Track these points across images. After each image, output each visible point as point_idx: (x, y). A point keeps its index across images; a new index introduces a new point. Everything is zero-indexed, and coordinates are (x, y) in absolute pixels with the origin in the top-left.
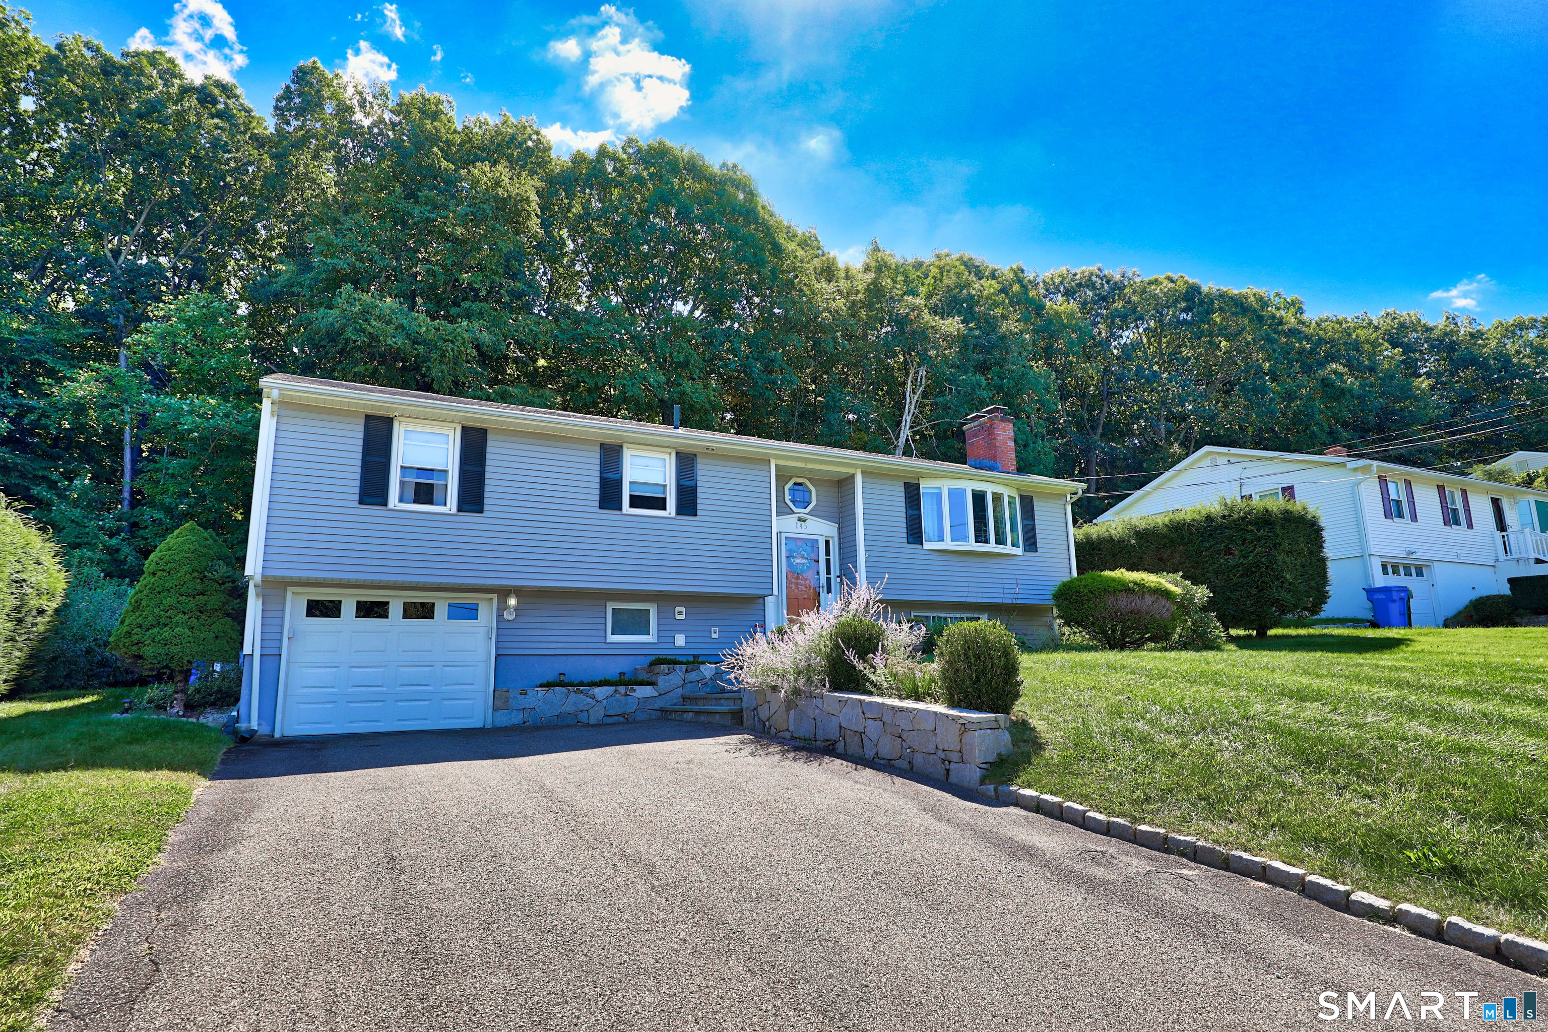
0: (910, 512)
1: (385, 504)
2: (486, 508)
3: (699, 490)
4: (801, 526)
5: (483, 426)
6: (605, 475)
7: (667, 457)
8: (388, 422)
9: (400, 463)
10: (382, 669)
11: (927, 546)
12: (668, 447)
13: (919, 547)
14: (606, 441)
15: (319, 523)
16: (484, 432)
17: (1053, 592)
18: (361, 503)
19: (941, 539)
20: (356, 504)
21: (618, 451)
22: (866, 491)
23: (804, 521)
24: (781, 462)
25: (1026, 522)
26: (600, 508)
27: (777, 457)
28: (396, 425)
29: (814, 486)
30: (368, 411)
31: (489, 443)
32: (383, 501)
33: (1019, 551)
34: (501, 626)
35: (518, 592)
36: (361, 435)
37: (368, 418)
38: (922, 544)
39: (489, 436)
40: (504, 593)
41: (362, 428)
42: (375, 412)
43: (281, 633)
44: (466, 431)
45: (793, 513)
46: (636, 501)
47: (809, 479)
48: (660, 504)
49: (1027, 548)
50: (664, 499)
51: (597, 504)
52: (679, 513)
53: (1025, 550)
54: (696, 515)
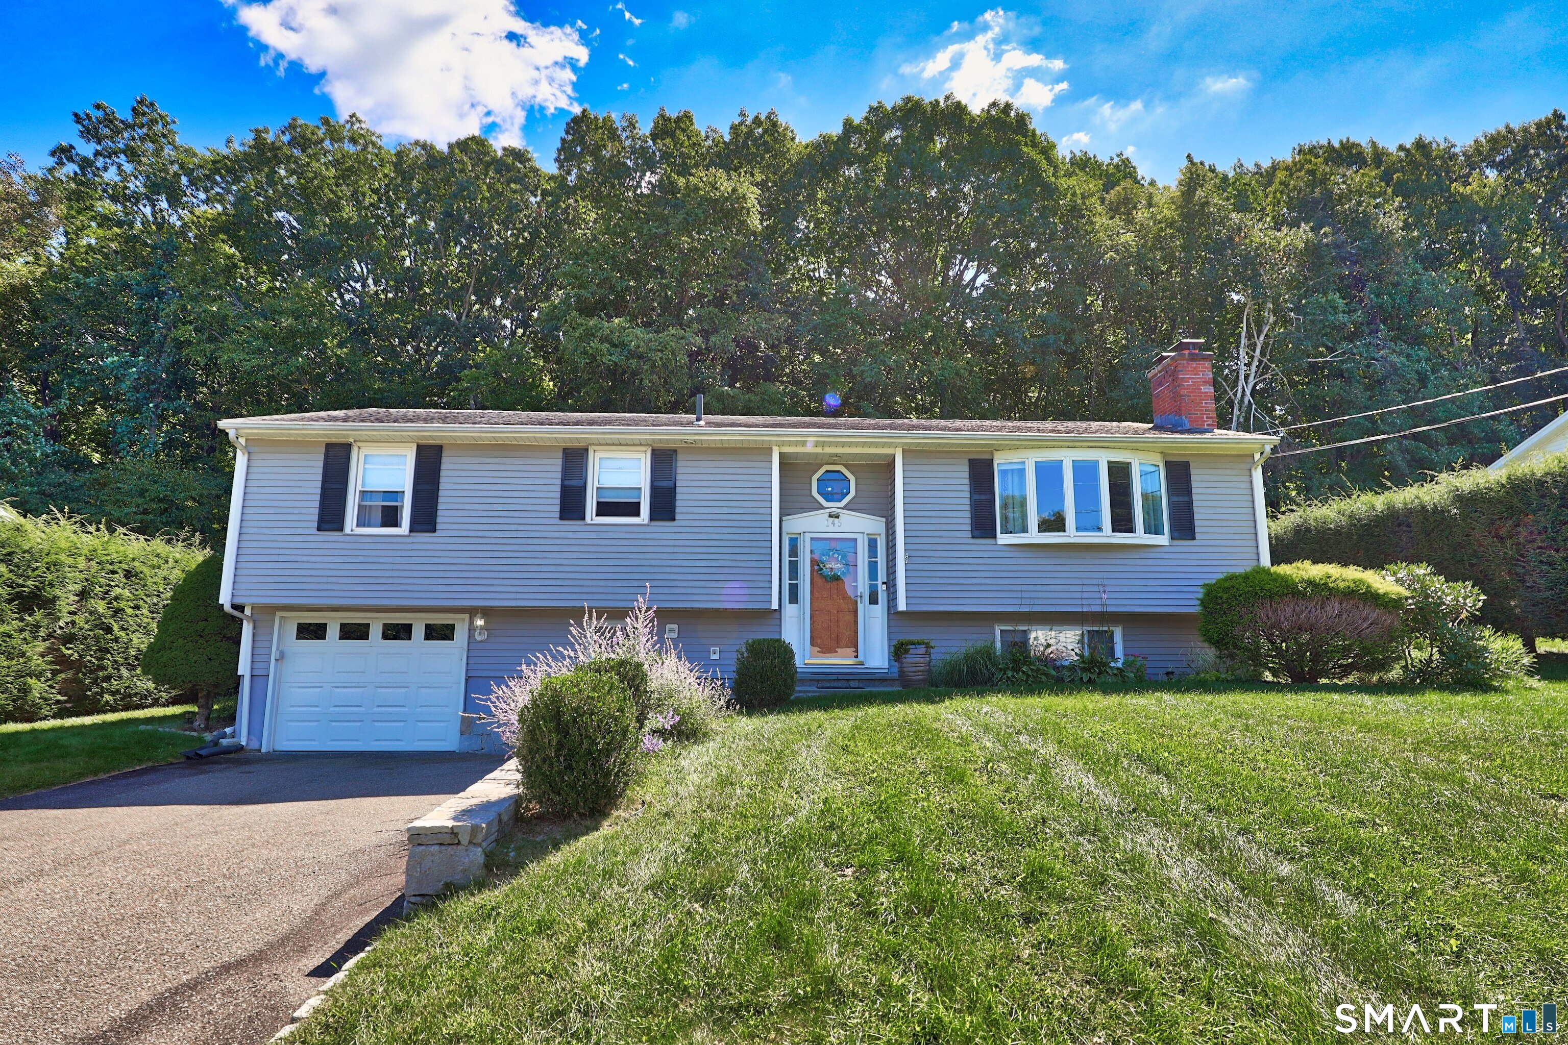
0: (976, 497)
1: (341, 529)
2: (438, 527)
3: (678, 490)
4: (833, 524)
5: (438, 442)
6: (566, 483)
7: (642, 456)
8: (347, 448)
9: (359, 488)
10: (361, 690)
11: (1003, 539)
12: (641, 445)
13: (991, 541)
14: (569, 445)
15: (282, 552)
16: (439, 449)
17: (1200, 596)
18: (319, 529)
19: (1024, 530)
20: (315, 531)
21: (582, 455)
22: (908, 474)
23: (838, 517)
24: (786, 449)
25: (1175, 499)
26: (561, 518)
27: (781, 444)
28: (355, 451)
29: (852, 473)
30: (329, 440)
31: (444, 460)
32: (339, 526)
33: (1163, 540)
34: (472, 646)
35: (486, 612)
36: (321, 464)
37: (328, 446)
38: (995, 537)
39: (444, 453)
40: (472, 612)
41: (322, 457)
42: (334, 440)
43: (270, 655)
44: (421, 450)
45: (823, 508)
46: (604, 509)
47: (846, 466)
48: (633, 509)
49: (1176, 534)
50: (638, 504)
51: (558, 515)
52: (652, 519)
53: (1172, 538)
54: (674, 520)
